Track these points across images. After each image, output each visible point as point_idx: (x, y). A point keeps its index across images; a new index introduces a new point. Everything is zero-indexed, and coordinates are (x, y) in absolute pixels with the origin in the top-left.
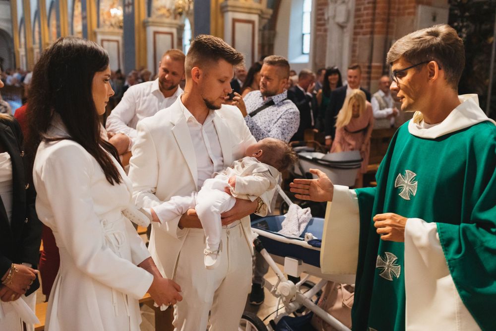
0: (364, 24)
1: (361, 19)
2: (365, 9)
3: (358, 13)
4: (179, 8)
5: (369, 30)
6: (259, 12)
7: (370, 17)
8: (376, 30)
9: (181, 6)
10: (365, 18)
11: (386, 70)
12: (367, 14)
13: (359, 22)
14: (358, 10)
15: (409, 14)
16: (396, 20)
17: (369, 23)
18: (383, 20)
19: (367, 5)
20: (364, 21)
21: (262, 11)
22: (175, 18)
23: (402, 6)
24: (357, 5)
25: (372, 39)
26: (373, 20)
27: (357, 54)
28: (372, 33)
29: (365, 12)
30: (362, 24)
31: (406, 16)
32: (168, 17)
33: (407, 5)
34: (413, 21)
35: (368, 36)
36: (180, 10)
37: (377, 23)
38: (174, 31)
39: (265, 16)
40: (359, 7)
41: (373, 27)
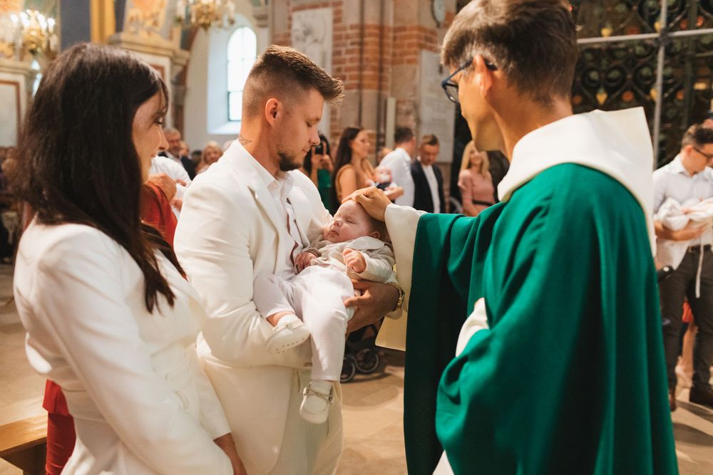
0: (347, 74)
1: (343, 66)
2: (348, 52)
3: (338, 57)
4: (33, 42)
5: (356, 82)
6: (170, 54)
7: (356, 64)
8: (365, 82)
9: (35, 41)
10: (349, 65)
11: (382, 140)
12: (351, 60)
13: (339, 70)
14: (336, 53)
15: (410, 61)
16: (390, 70)
17: (355, 73)
18: (374, 68)
19: (350, 47)
20: (348, 70)
21: (174, 52)
22: (22, 59)
23: (398, 51)
24: (335, 45)
25: (360, 96)
26: (361, 69)
27: (338, 116)
28: (360, 86)
29: (348, 57)
30: (343, 73)
31: (405, 65)
32: (9, 57)
33: (406, 49)
34: (414, 72)
35: (354, 91)
36: (33, 46)
37: (367, 73)
38: (21, 79)
39: (178, 61)
40: (339, 49)
41: (361, 78)
